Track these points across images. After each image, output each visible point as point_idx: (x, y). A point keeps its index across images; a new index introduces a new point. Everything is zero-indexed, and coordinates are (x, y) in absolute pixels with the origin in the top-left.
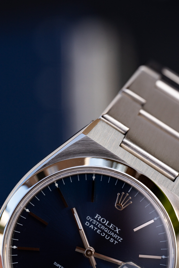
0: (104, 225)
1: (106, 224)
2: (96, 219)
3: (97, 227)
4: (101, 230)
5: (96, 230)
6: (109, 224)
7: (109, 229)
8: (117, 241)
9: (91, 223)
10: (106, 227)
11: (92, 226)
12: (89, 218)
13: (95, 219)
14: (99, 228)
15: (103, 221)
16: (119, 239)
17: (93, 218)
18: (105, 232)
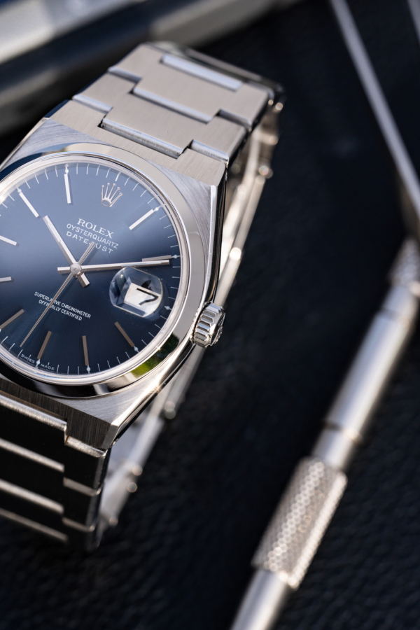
0: (91, 231)
1: (94, 230)
2: (80, 226)
3: (82, 235)
4: (89, 238)
5: (83, 240)
6: (98, 229)
7: (98, 234)
8: (112, 248)
9: (74, 232)
10: (94, 233)
11: (75, 236)
12: (69, 226)
13: (78, 226)
14: (85, 237)
15: (89, 226)
16: (114, 245)
17: (75, 224)
18: (94, 240)
